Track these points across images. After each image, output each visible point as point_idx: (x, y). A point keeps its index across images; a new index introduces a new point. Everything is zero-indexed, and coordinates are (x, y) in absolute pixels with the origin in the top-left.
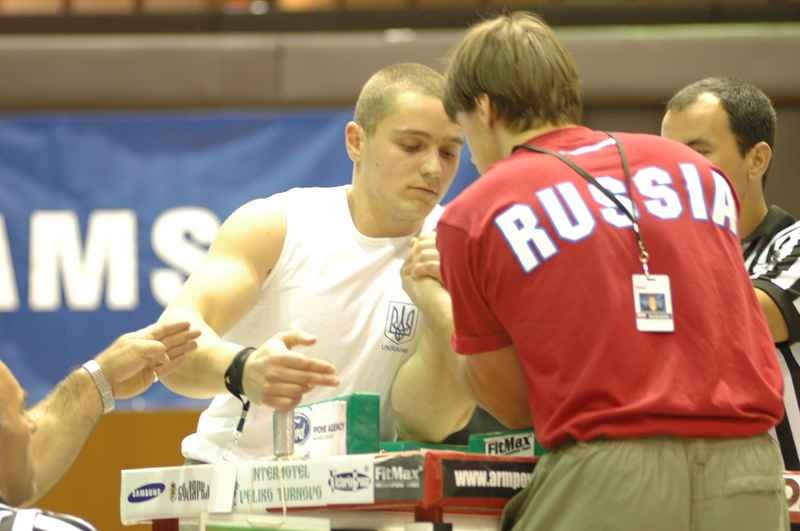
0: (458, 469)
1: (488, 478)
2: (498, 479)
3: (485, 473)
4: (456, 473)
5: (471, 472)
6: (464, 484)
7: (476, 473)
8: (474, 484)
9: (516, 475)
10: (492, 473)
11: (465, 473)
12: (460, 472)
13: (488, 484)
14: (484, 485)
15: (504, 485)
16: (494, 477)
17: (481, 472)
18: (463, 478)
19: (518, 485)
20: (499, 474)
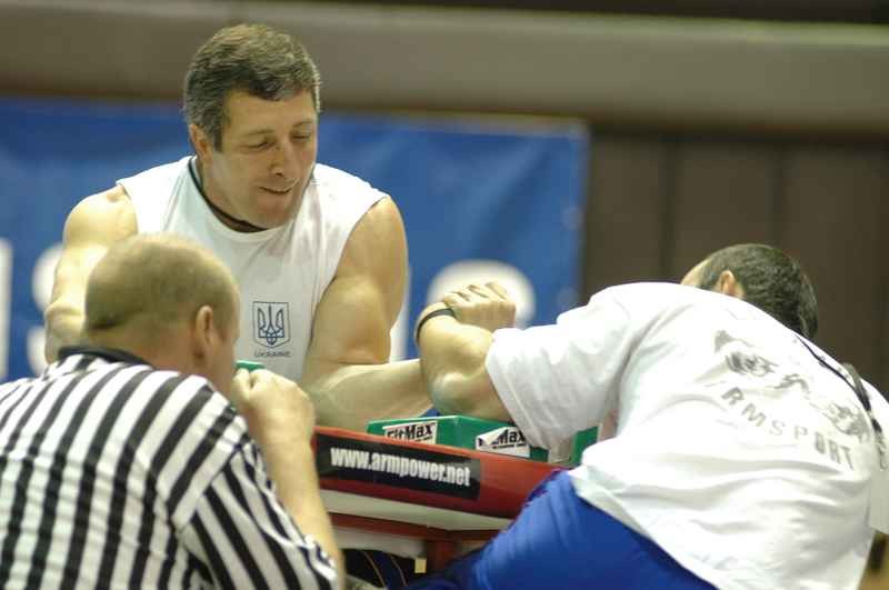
0: (336, 447)
1: (370, 461)
2: (382, 462)
3: (367, 454)
4: (333, 450)
5: (350, 452)
6: (340, 464)
7: (356, 453)
8: (353, 466)
9: (405, 460)
10: (375, 456)
11: (344, 451)
12: (338, 450)
13: (370, 468)
14: (365, 467)
15: (388, 470)
16: (378, 462)
17: (362, 453)
18: (340, 457)
19: (406, 473)
20: (384, 457)
